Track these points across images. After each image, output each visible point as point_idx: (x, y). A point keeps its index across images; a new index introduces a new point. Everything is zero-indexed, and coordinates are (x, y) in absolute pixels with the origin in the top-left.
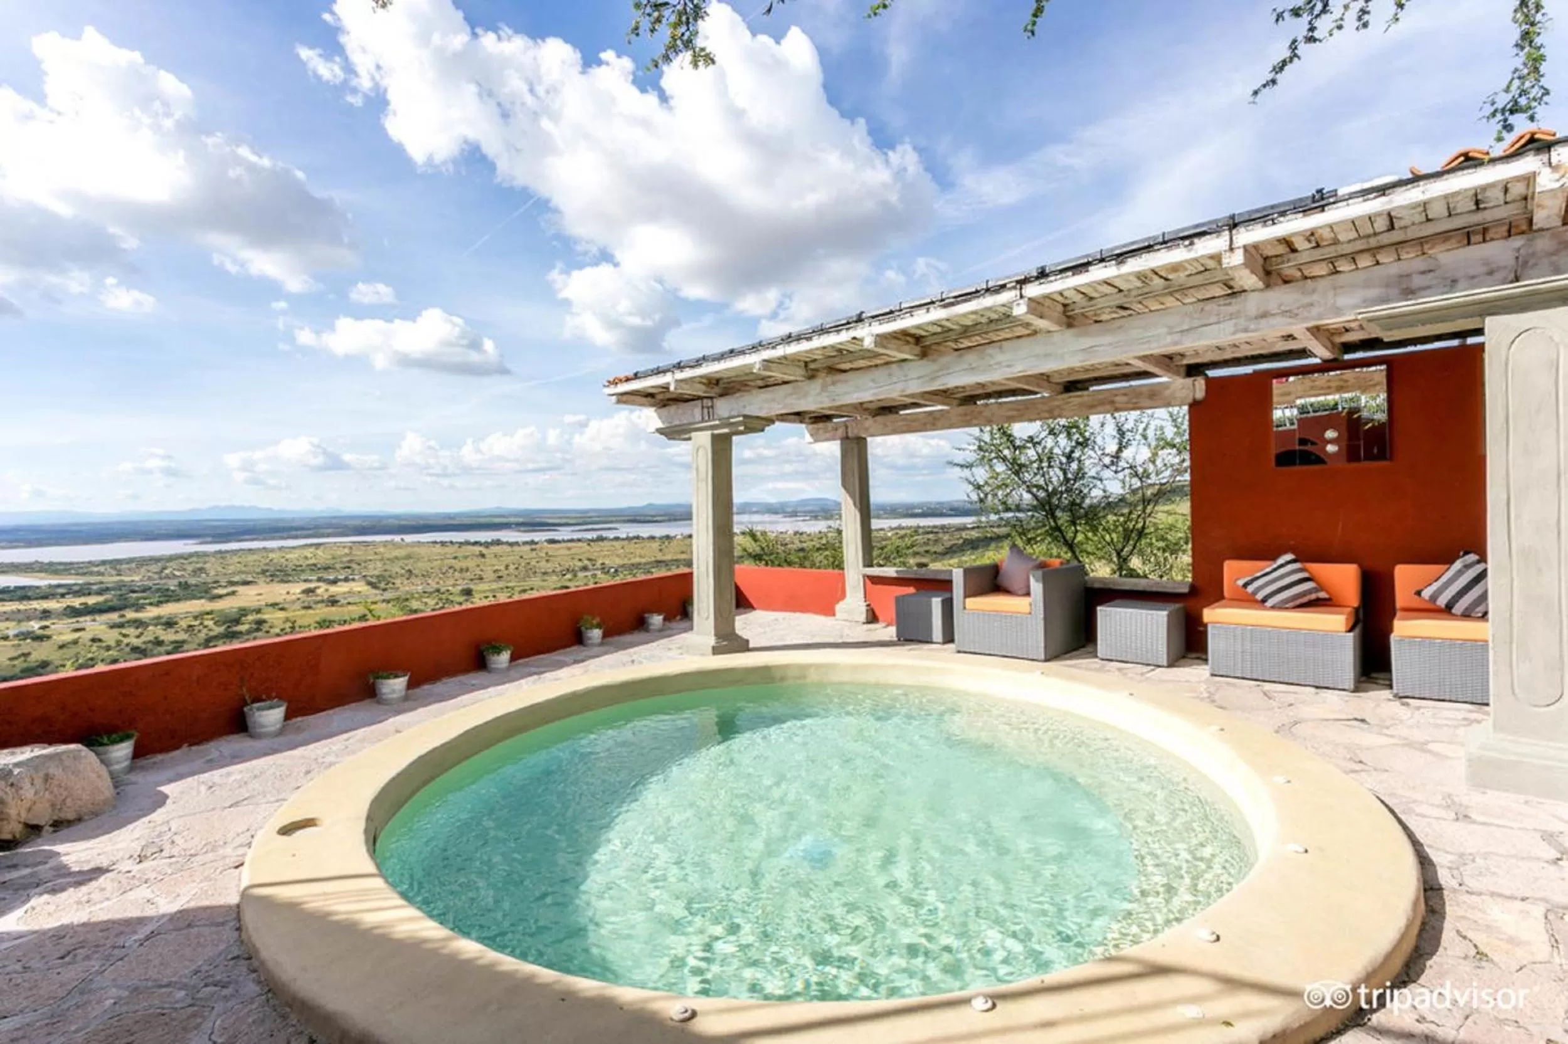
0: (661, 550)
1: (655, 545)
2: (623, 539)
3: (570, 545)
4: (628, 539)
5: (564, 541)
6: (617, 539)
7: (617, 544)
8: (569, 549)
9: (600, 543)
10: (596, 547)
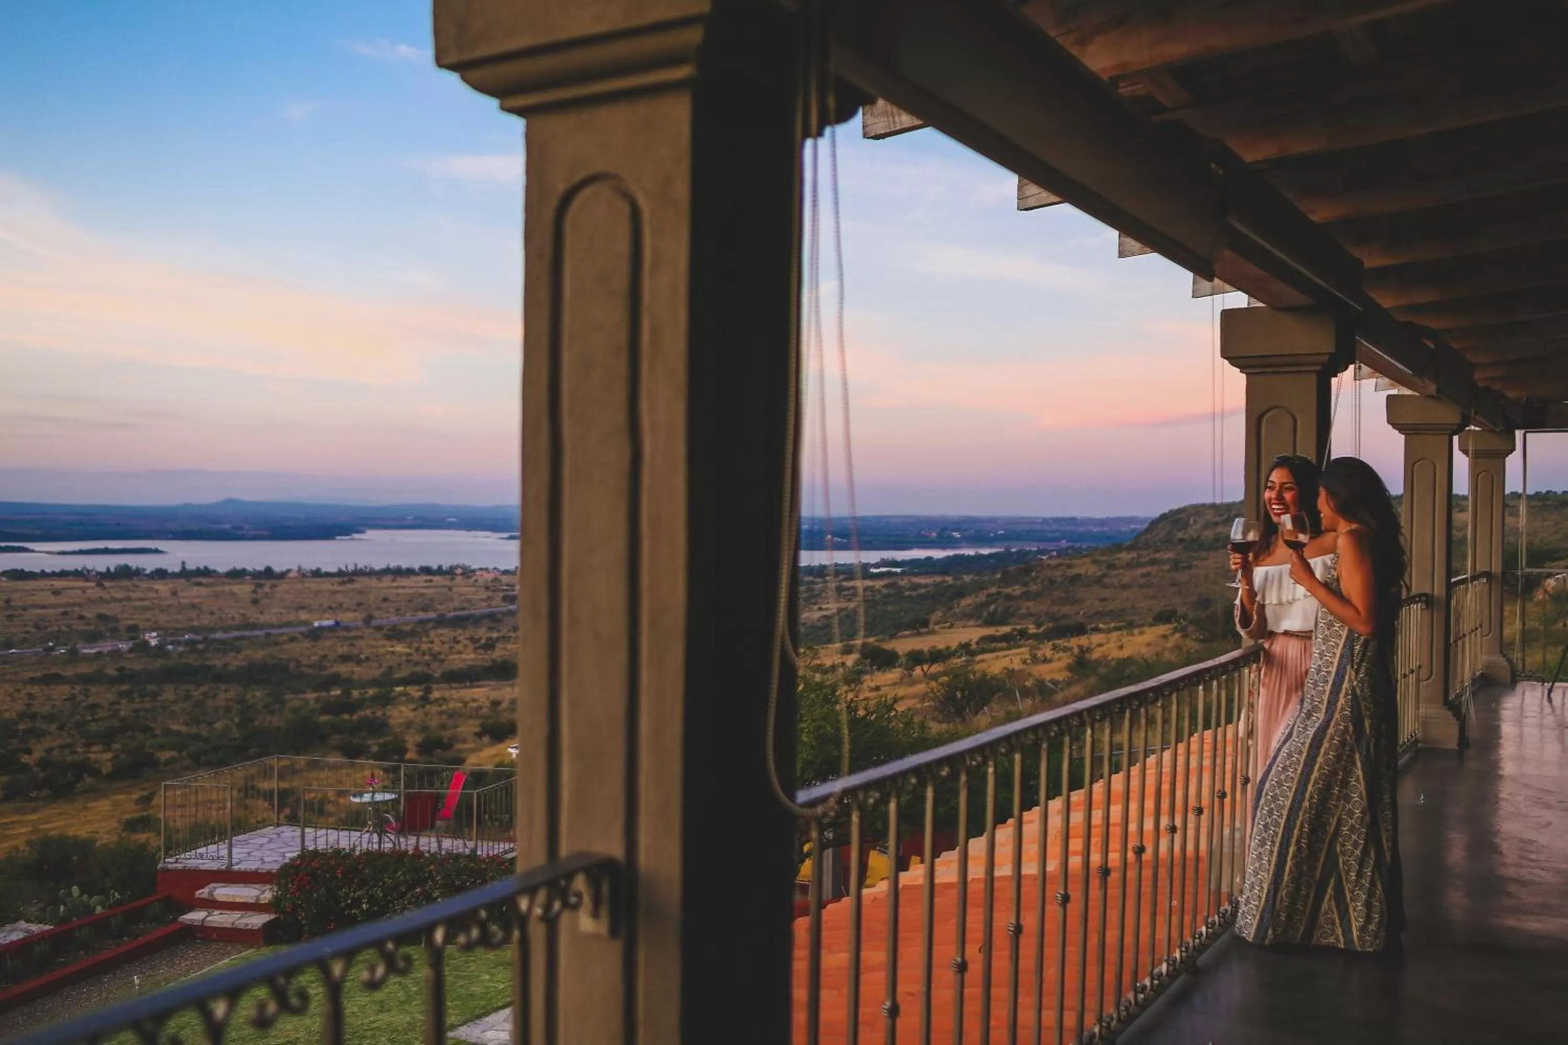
0: (255, 602)
1: (244, 589)
2: (174, 576)
3: (58, 584)
4: (185, 574)
5: (44, 575)
6: (161, 574)
7: (162, 587)
8: (56, 593)
9: (126, 583)
10: (115, 590)
